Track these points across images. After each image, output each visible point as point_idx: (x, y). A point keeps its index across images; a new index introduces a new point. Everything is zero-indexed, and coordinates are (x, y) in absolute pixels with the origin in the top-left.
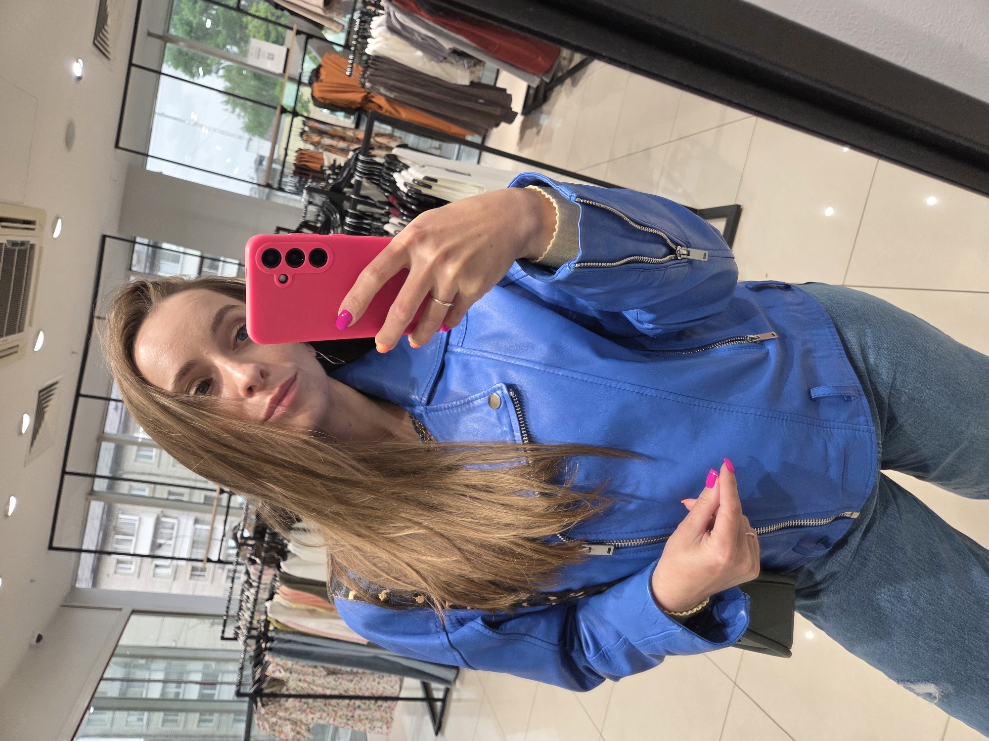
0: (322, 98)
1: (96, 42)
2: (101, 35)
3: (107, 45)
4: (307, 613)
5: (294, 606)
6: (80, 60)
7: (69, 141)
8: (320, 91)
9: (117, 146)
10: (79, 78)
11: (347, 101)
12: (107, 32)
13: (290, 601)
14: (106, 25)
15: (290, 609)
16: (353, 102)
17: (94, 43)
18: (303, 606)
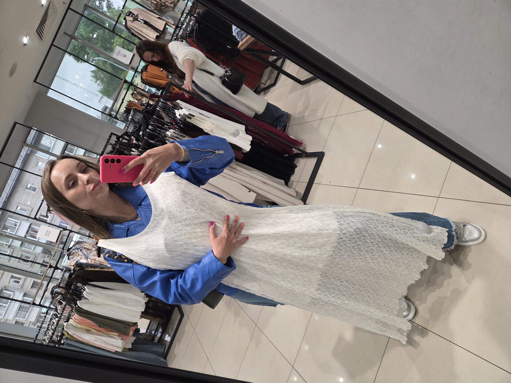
0: (146, 79)
1: (38, 30)
2: (41, 27)
3: (43, 33)
4: (85, 331)
5: (79, 326)
6: (28, 37)
7: (12, 73)
8: (146, 76)
9: (35, 81)
10: (25, 44)
11: (158, 83)
12: (44, 27)
13: (77, 323)
14: (45, 24)
15: (77, 328)
16: (161, 84)
17: (37, 30)
18: (84, 327)
